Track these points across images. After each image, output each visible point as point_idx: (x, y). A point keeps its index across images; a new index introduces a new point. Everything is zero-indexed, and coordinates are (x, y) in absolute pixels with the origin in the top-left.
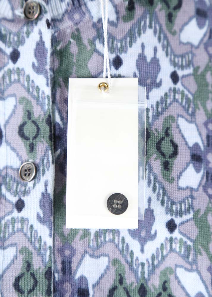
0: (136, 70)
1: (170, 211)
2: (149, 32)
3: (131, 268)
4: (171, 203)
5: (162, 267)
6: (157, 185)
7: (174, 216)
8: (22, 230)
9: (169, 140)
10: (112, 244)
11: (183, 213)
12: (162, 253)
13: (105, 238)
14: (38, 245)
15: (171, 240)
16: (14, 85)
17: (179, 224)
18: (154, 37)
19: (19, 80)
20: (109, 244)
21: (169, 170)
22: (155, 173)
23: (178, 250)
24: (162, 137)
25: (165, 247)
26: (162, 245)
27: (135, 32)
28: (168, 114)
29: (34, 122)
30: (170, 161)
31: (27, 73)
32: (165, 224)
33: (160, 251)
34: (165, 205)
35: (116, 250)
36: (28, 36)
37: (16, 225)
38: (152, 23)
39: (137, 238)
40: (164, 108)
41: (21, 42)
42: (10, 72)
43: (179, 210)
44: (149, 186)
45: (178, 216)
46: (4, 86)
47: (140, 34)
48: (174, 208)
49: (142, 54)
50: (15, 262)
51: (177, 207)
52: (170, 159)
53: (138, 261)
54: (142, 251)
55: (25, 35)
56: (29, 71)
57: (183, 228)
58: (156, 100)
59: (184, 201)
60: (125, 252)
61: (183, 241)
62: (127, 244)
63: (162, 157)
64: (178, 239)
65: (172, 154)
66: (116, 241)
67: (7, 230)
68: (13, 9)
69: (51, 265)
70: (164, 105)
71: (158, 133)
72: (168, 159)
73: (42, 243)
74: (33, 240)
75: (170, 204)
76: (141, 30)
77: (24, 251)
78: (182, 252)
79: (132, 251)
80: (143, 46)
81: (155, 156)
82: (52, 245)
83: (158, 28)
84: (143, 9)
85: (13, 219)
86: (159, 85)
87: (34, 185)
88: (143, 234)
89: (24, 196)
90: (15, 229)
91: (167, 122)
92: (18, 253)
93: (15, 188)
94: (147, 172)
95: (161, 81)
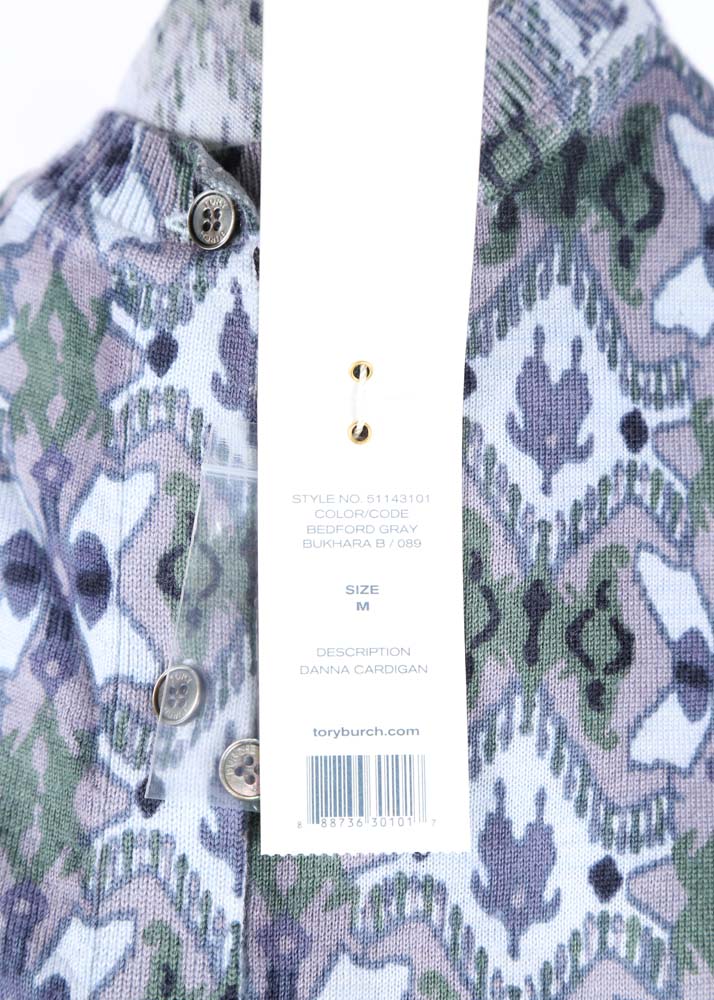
0: (516, 406)
1: (602, 832)
2: (561, 295)
4: (605, 809)
6: (566, 752)
7: (614, 847)
8: (153, 869)
9: (608, 618)
10: (421, 926)
11: (642, 841)
12: (575, 961)
13: (401, 906)
14: (199, 919)
15: (604, 921)
16: (154, 438)
17: (630, 873)
18: (575, 311)
19: (171, 424)
20: (413, 926)
21: (604, 709)
22: (560, 718)
23: (623, 952)
24: (584, 609)
25: (583, 941)
26: (575, 934)
27: (517, 296)
28: (609, 541)
29: (205, 549)
30: (608, 682)
31: (195, 404)
32: (587, 871)
33: (567, 953)
34: (589, 812)
35: (434, 944)
36: (201, 299)
37: (136, 853)
38: (570, 270)
39: (499, 913)
40: (597, 522)
41: (182, 312)
42: (146, 397)
43: (628, 830)
44: (541, 752)
45: (627, 850)
46: (126, 440)
47: (530, 301)
48: (615, 823)
49: (534, 360)
50: (129, 965)
51: (625, 822)
52: (608, 677)
53: (501, 981)
54: (514, 951)
55: (192, 293)
56: (203, 397)
57: (639, 887)
58: (573, 499)
59: (645, 804)
60: (461, 954)
61: (639, 924)
62: (468, 928)
63: (584, 669)
64: (624, 919)
65: (614, 661)
66: (435, 916)
67: (109, 868)
69: (236, 979)
70: (596, 512)
71: (575, 596)
72: (602, 677)
73: (213, 914)
74: (186, 901)
75: (602, 812)
76: (534, 290)
77: (157, 933)
78: (637, 961)
79: (482, 951)
80: (539, 336)
81: (562, 665)
82: (241, 921)
83: (586, 283)
84: (543, 227)
85: (128, 835)
86: (583, 453)
87: (196, 733)
88: (518, 900)
89: (164, 766)
90: (134, 868)
91: (602, 565)
92: (140, 941)
93: (137, 743)
94: (537, 712)
95: (590, 441)
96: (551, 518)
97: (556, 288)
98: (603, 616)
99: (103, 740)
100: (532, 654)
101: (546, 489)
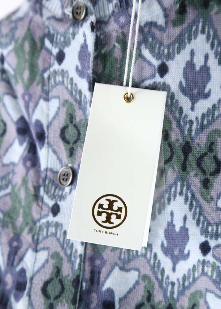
0: (183, 78)
1: (204, 232)
2: (201, 38)
3: (161, 286)
4: (207, 224)
5: (193, 289)
6: (194, 203)
7: (209, 237)
8: (55, 234)
9: (213, 156)
10: (143, 259)
11: (219, 236)
12: (194, 275)
14: (69, 252)
15: (204, 263)
16: (58, 87)
17: (214, 247)
18: (207, 44)
19: (63, 82)
20: (141, 258)
21: (209, 188)
22: (193, 191)
23: (210, 274)
24: (204, 152)
25: (197, 269)
26: (194, 266)
27: (185, 38)
28: (215, 128)
29: (75, 126)
30: (211, 179)
31: (71, 75)
32: (199, 245)
33: (192, 272)
34: (201, 225)
35: (147, 265)
36: (74, 38)
37: (50, 229)
38: (205, 28)
39: (170, 256)
40: (211, 121)
41: (67, 43)
42: (55, 73)
43: (214, 232)
44: (186, 203)
45: (213, 239)
46: (49, 87)
47: (190, 40)
48: (210, 229)
49: (190, 62)
50: (46, 265)
51: (213, 229)
52: (211, 177)
53: (169, 279)
54: (174, 269)
55: (71, 36)
56: (73, 74)
57: (217, 252)
58: (202, 112)
60: (156, 269)
61: (216, 265)
62: (159, 261)
63: (202, 174)
64: (211, 263)
65: (214, 171)
66: (148, 256)
67: (41, 232)
68: (63, 7)
69: (80, 273)
70: (211, 117)
71: (201, 148)
72: (209, 177)
73: (74, 250)
74: (65, 246)
75: (205, 225)
76: (191, 36)
77: (55, 256)
78: (214, 277)
79: (163, 269)
80: (192, 53)
81: (194, 172)
82: (83, 253)
83: (212, 33)
84: (196, 12)
85: (48, 222)
86: (207, 96)
87: (71, 190)
88: (176, 252)
89: (60, 201)
90: (49, 233)
91: (212, 136)
92: (50, 258)
93: (52, 192)
94: (185, 188)
95: (210, 91)
96: (194, 119)
97: (200, 34)
98: (211, 155)
99: (42, 189)
100: (184, 168)
101: (192, 109)
